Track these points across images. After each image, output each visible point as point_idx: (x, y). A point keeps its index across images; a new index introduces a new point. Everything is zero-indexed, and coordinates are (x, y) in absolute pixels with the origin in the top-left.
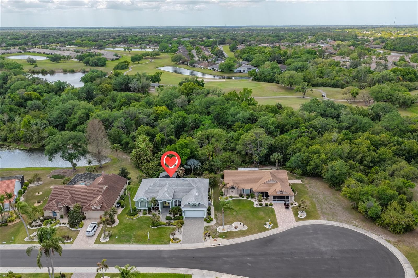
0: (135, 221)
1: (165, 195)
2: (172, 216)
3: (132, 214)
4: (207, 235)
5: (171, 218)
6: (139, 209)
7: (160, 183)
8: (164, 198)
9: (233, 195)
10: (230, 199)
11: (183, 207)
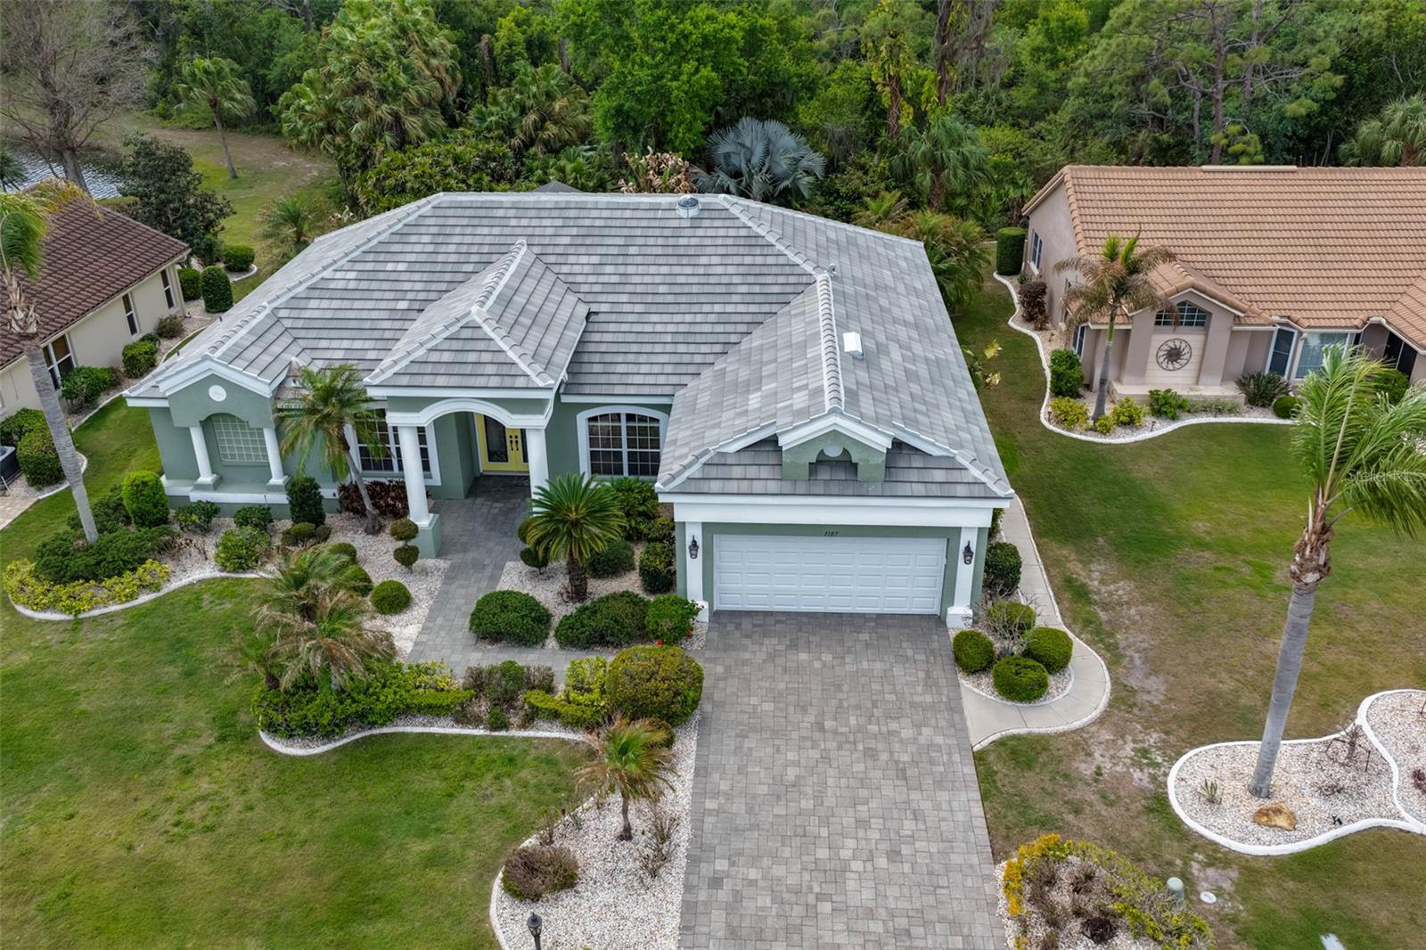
2: (549, 594)
3: (78, 563)
5: (543, 618)
6: (195, 496)
7: (442, 235)
8: (463, 373)
11: (693, 488)
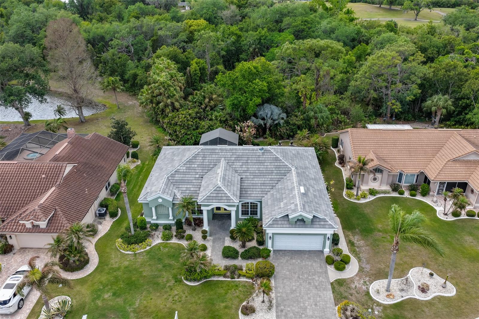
0: (140, 259)
1: (218, 190)
2: (236, 245)
3: (133, 240)
4: (348, 313)
5: (237, 252)
6: (152, 222)
7: (204, 157)
8: (219, 199)
9: (375, 186)
10: (372, 198)
11: (271, 226)
